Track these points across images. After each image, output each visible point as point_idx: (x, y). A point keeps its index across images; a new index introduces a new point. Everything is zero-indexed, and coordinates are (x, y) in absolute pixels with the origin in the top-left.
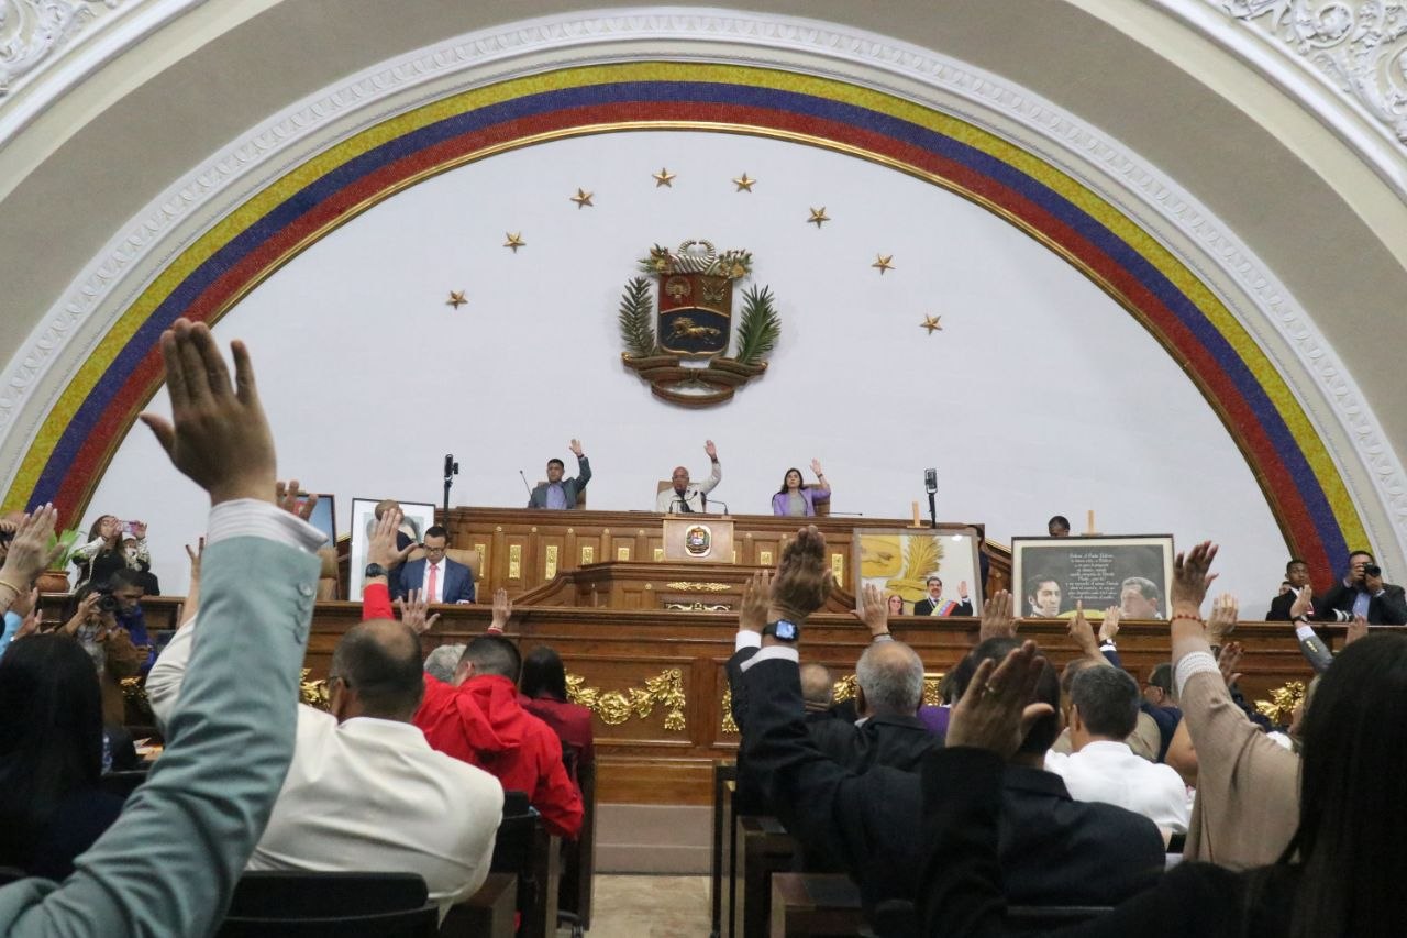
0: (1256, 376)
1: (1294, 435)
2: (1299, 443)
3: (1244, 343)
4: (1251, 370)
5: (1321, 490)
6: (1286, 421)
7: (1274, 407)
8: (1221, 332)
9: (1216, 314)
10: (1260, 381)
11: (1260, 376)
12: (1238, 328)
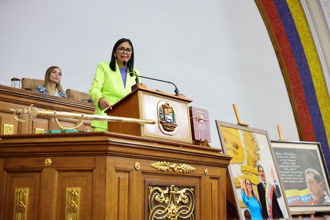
0: (309, 62)
1: (317, 96)
2: (318, 100)
3: (308, 43)
4: (307, 58)
5: (323, 126)
6: (315, 88)
7: (312, 80)
8: (299, 34)
9: (300, 24)
10: (310, 65)
11: (310, 62)
12: (308, 34)
